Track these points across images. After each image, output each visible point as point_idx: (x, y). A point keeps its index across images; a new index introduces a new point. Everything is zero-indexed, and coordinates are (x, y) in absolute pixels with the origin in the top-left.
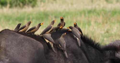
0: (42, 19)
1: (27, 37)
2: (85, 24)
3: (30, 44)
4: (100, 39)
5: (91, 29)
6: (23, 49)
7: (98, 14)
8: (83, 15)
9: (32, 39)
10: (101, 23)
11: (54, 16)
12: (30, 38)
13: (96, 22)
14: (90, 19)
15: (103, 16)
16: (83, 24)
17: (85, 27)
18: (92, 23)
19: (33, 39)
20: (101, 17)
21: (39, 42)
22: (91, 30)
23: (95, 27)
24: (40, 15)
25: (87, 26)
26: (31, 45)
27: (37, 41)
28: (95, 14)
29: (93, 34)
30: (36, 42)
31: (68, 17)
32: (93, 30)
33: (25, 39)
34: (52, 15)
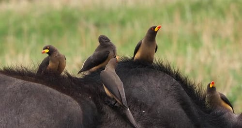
0: (59, 31)
1: (32, 83)
2: (186, 44)
3: (43, 106)
4: (229, 85)
5: (202, 56)
6: (21, 121)
7: (222, 13)
8: (177, 16)
9: (49, 89)
10: (232, 39)
11: (92, 21)
12: (40, 85)
13: (215, 36)
14: (198, 28)
15: (236, 19)
16: (179, 42)
17: (185, 53)
18: (206, 39)
19: (51, 89)
20: (230, 21)
21: (69, 97)
22: (202, 59)
23: (213, 52)
24: (52, 19)
25: (190, 49)
26: (44, 108)
27: (62, 94)
28: (212, 13)
29: (209, 72)
30: (60, 97)
31: (133, 26)
32: (209, 60)
33: (26, 91)
34: (87, 19)
